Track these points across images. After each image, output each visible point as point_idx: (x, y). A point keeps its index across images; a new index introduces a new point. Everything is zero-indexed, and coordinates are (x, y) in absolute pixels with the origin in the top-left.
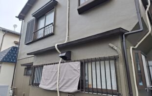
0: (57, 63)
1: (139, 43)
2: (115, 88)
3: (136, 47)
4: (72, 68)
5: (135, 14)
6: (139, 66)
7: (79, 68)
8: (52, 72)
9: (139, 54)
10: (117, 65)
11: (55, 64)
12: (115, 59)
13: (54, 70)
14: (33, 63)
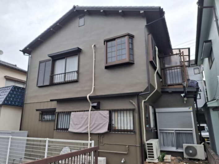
0: (87, 111)
1: (148, 97)
2: (132, 128)
3: (147, 99)
4: (102, 115)
5: (146, 81)
6: (147, 114)
7: (108, 116)
8: (82, 118)
9: (148, 105)
10: (134, 114)
11: (84, 111)
12: (133, 110)
13: (84, 116)
14: (55, 109)
